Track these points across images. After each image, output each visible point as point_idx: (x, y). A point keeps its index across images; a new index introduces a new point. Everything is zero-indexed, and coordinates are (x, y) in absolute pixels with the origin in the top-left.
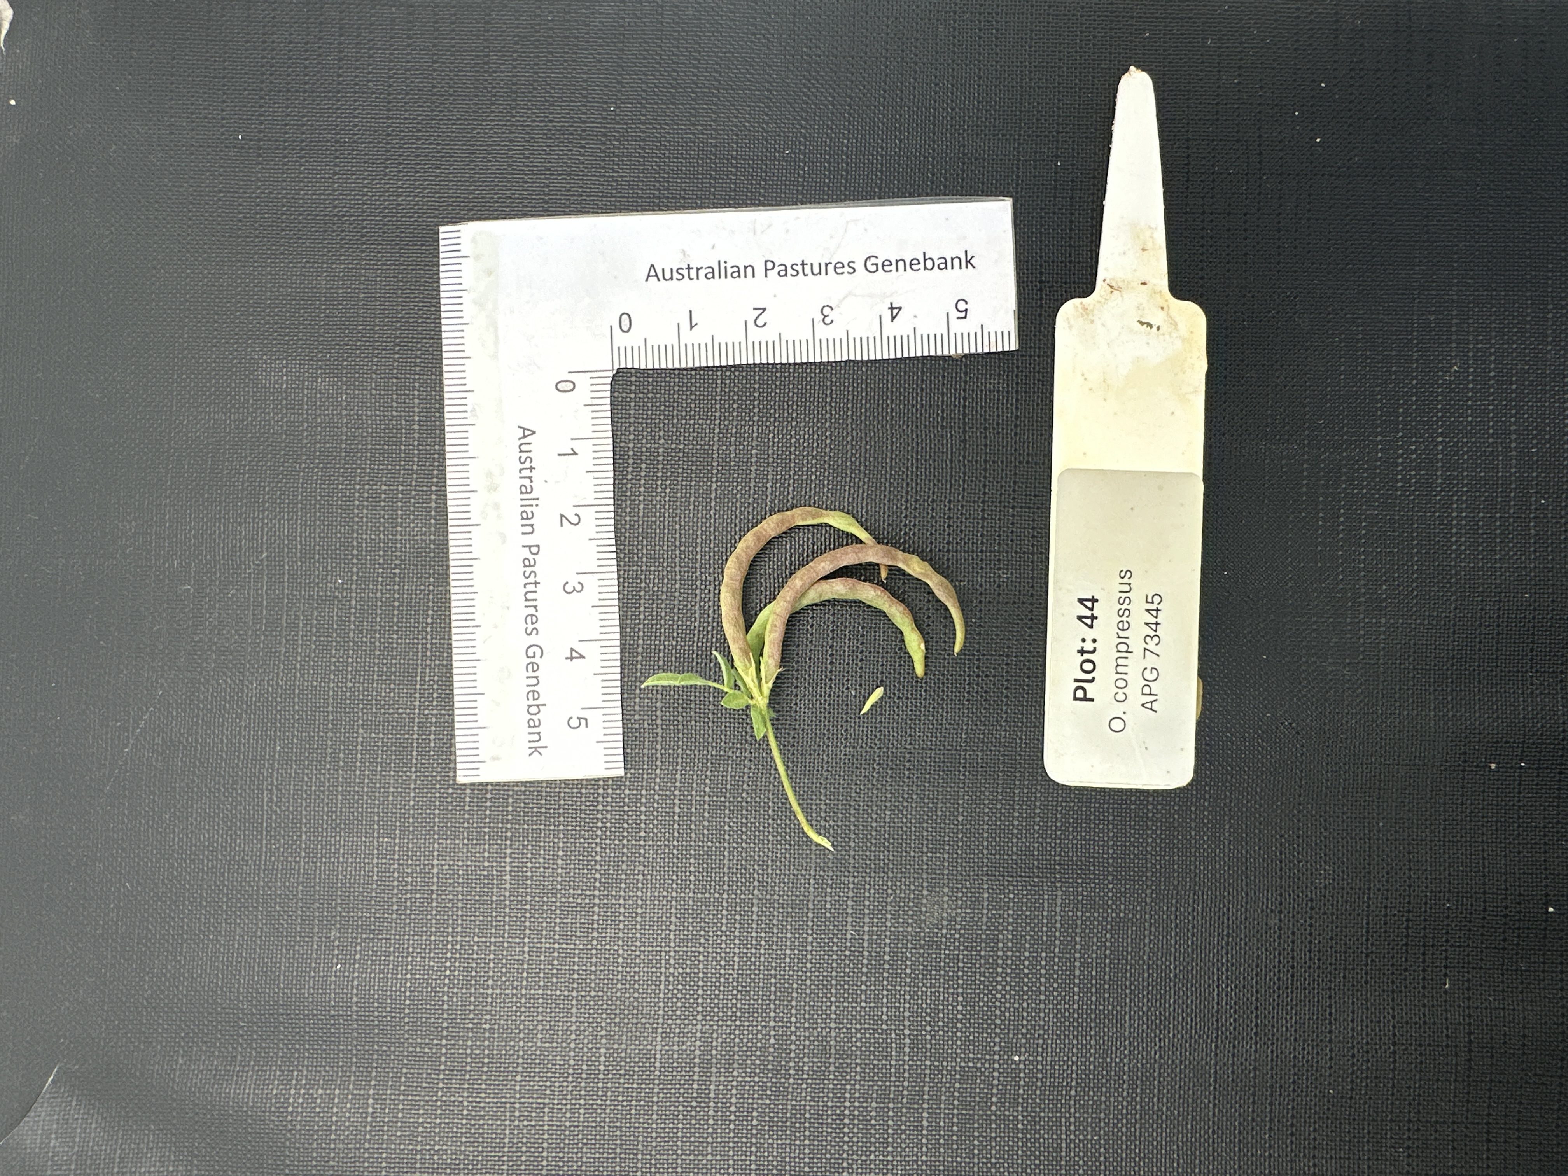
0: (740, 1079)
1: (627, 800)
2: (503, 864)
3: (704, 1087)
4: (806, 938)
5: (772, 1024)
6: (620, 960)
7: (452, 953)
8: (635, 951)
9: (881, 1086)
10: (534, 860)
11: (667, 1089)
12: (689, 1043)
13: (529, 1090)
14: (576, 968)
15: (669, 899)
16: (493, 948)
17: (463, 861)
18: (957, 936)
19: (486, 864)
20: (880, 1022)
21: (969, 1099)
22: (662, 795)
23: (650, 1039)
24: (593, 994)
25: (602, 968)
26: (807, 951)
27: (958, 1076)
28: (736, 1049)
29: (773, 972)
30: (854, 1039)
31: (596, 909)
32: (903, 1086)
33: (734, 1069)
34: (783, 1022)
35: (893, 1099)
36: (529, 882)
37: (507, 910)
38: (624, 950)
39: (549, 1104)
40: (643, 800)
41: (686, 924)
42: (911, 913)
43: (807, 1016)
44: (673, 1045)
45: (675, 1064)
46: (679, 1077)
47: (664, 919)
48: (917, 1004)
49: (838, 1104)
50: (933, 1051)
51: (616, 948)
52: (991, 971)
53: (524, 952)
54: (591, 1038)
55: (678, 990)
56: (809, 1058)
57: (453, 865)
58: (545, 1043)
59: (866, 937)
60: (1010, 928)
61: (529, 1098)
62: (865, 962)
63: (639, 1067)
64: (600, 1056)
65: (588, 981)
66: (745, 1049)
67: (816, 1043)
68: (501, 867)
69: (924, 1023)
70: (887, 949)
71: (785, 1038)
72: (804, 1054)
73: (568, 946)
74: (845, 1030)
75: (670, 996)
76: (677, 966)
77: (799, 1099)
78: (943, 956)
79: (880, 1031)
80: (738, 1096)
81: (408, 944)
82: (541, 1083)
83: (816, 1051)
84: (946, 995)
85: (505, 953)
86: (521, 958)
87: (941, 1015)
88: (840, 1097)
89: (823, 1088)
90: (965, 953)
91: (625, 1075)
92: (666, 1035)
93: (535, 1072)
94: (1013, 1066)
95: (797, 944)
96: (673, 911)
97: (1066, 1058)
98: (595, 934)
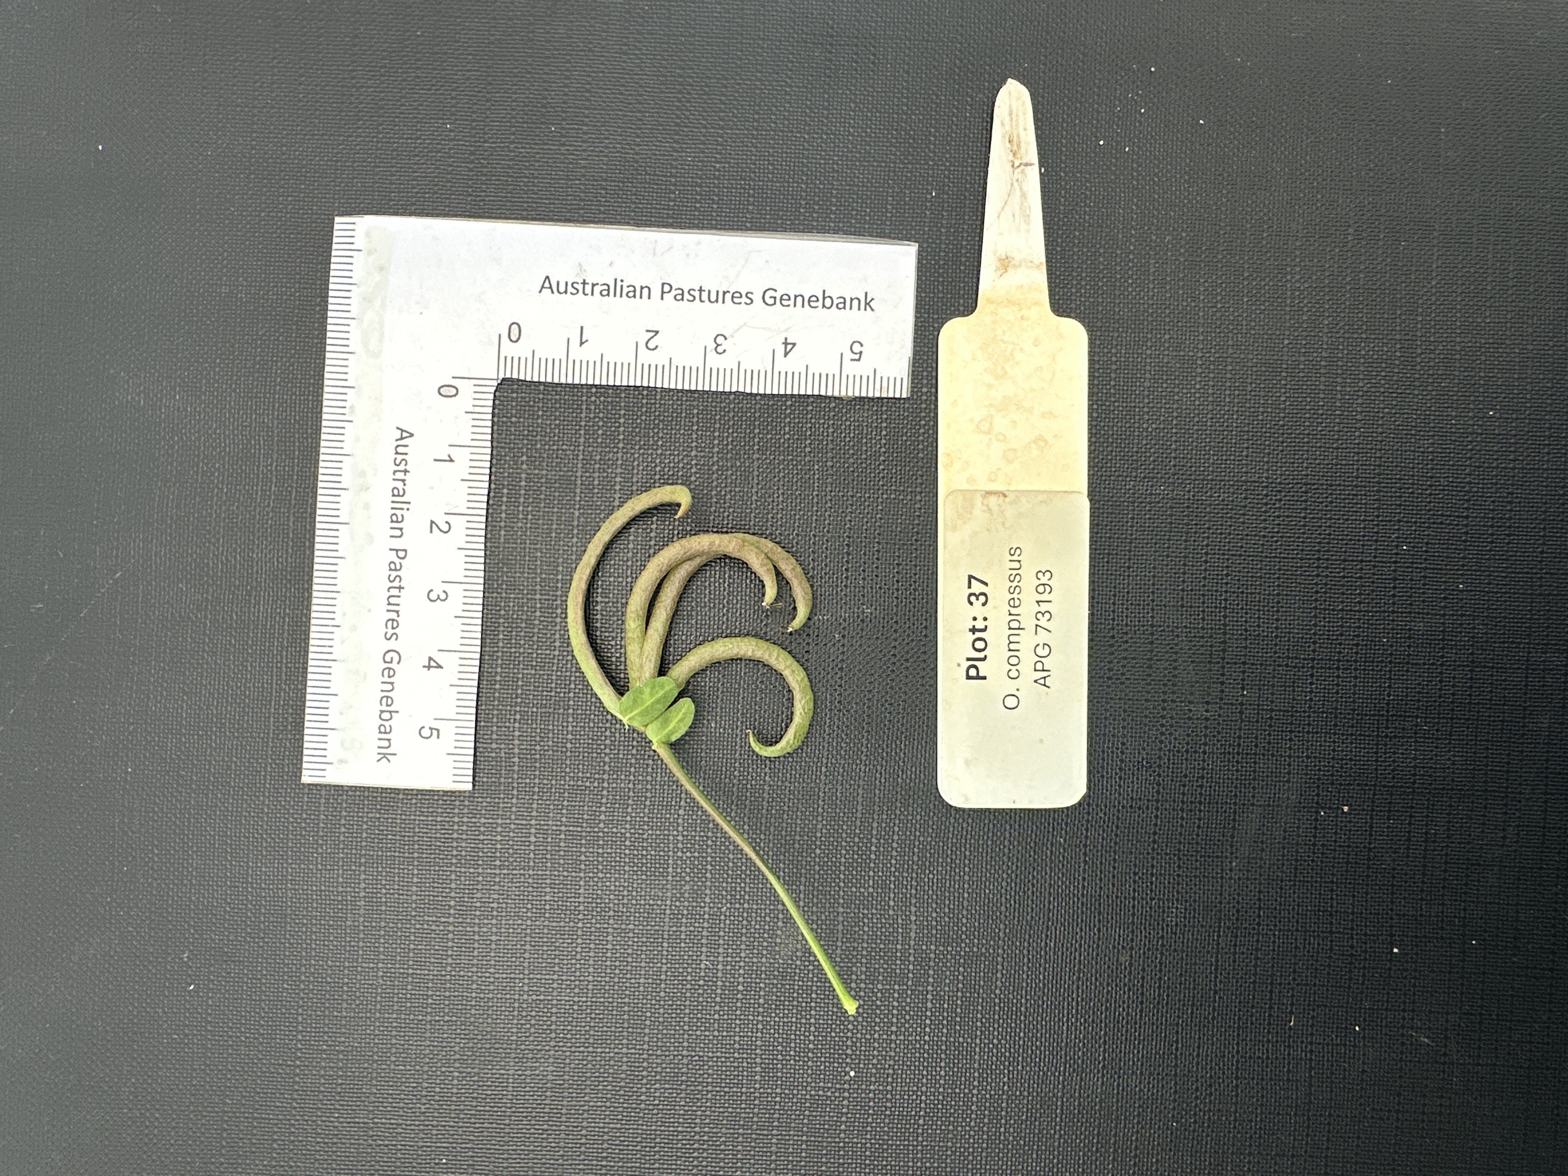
1: (482, 829)
2: (357, 890)
4: (661, 968)
5: (625, 1050)
6: (475, 986)
9: (731, 1113)
10: (388, 887)
12: (542, 1069)
14: (430, 993)
15: (524, 927)
16: (346, 972)
17: (316, 886)
18: (811, 968)
19: (340, 889)
20: (732, 1051)
22: (518, 824)
23: (503, 1063)
24: (447, 1018)
25: (456, 994)
26: (661, 980)
27: (808, 1104)
28: (589, 1074)
29: (626, 1000)
30: (706, 1067)
31: (451, 936)
32: (753, 1113)
33: (585, 1094)
34: (635, 1049)
36: (383, 908)
37: (361, 936)
38: (478, 976)
40: (499, 829)
41: (541, 952)
42: (765, 944)
43: (660, 1044)
44: (526, 1070)
47: (519, 946)
48: (770, 1034)
49: (689, 1130)
50: (784, 1079)
51: (470, 974)
54: (444, 1061)
55: (531, 1016)
56: (660, 1084)
57: (306, 890)
58: (398, 1066)
59: (720, 967)
60: (864, 961)
62: (719, 991)
63: (492, 1091)
64: (453, 1080)
65: (442, 1006)
66: (597, 1074)
67: (668, 1070)
68: (355, 892)
69: (776, 1052)
70: (741, 980)
71: (637, 1065)
72: (656, 1081)
73: (423, 972)
74: (697, 1058)
75: (523, 1022)
76: (531, 993)
78: (796, 987)
79: (732, 1059)
82: (394, 1105)
83: (667, 1078)
84: (799, 1025)
85: (358, 977)
86: (375, 982)
87: (793, 1045)
90: (819, 984)
92: (519, 1060)
93: (388, 1094)
94: (863, 1095)
95: (651, 973)
96: (528, 939)
97: (915, 1088)
98: (450, 961)
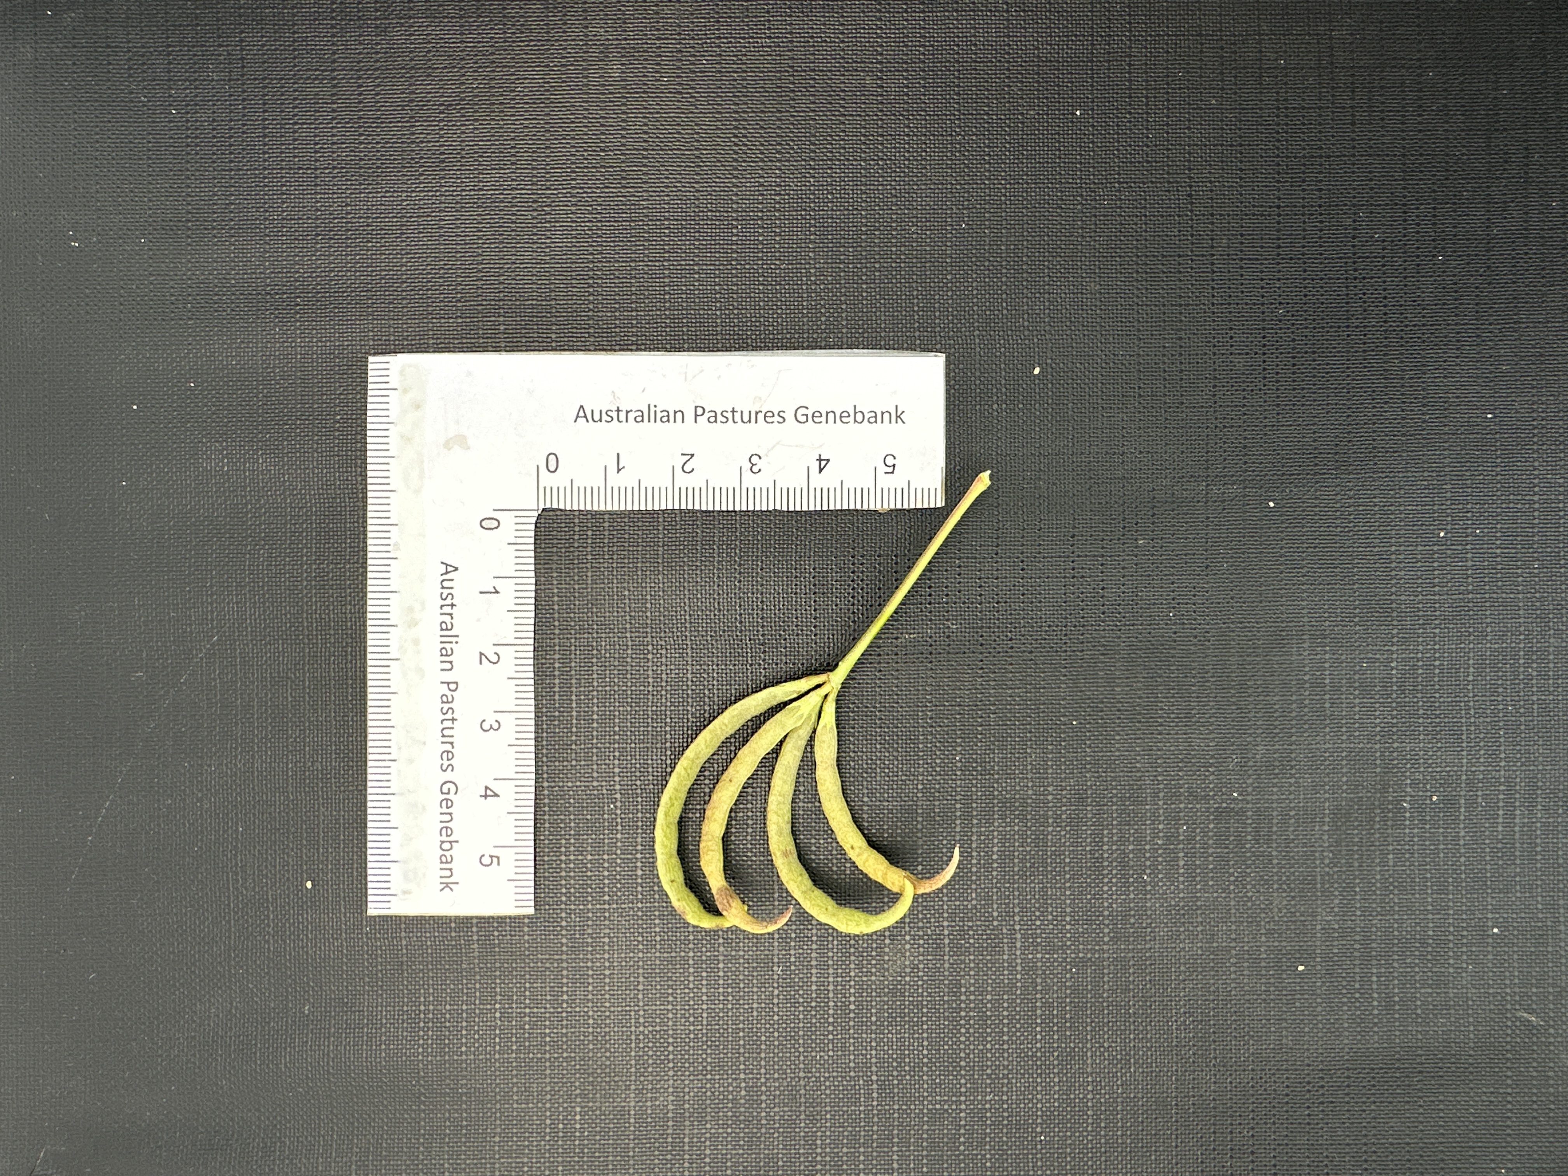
0: (713, 1131)
1: (589, 865)
2: (470, 934)
3: (678, 1140)
4: (773, 992)
5: (742, 1076)
6: (591, 1021)
7: (424, 1022)
8: (605, 1012)
9: (851, 1132)
10: (500, 929)
11: (642, 1143)
12: (662, 1099)
13: (507, 1150)
14: (547, 1031)
15: (636, 959)
16: (464, 1015)
17: (430, 932)
18: (920, 983)
19: (453, 934)
20: (848, 1070)
21: (937, 1140)
22: (624, 859)
23: (623, 1096)
24: (565, 1055)
25: (573, 1030)
26: (773, 1004)
27: (926, 1119)
28: (708, 1102)
29: (741, 1026)
30: (823, 1088)
31: (565, 973)
32: (872, 1131)
33: (706, 1121)
34: (752, 1074)
35: (864, 1143)
36: (497, 949)
37: (478, 977)
38: (593, 1011)
39: (527, 1163)
40: (606, 865)
41: (654, 983)
42: (874, 962)
43: (776, 1067)
44: (646, 1101)
45: (649, 1120)
46: (653, 1132)
47: (632, 979)
48: (884, 1050)
49: (810, 1151)
50: (900, 1095)
51: (586, 1009)
52: (955, 1015)
53: (495, 1017)
54: (566, 1097)
55: (648, 1047)
56: (780, 1107)
57: (421, 937)
58: (521, 1104)
59: (831, 988)
60: (972, 973)
61: (507, 1158)
62: (831, 1012)
63: (614, 1123)
64: (575, 1115)
65: (560, 1043)
66: (717, 1101)
67: (786, 1093)
68: (468, 936)
69: (891, 1069)
70: (852, 999)
71: (755, 1089)
72: (774, 1104)
73: (539, 1010)
74: (814, 1079)
75: (641, 1053)
76: (646, 1024)
77: (771, 1147)
78: (907, 1003)
79: (848, 1078)
80: (712, 1148)
81: (381, 1015)
82: (519, 1143)
83: (786, 1101)
84: (912, 1041)
85: (477, 1019)
86: (493, 1024)
87: (907, 1060)
88: (811, 1145)
89: (795, 1136)
90: (929, 999)
91: (600, 1132)
92: (639, 1092)
93: (512, 1133)
94: (979, 1106)
95: (763, 997)
96: (641, 971)
97: (1030, 1097)
98: (565, 997)
